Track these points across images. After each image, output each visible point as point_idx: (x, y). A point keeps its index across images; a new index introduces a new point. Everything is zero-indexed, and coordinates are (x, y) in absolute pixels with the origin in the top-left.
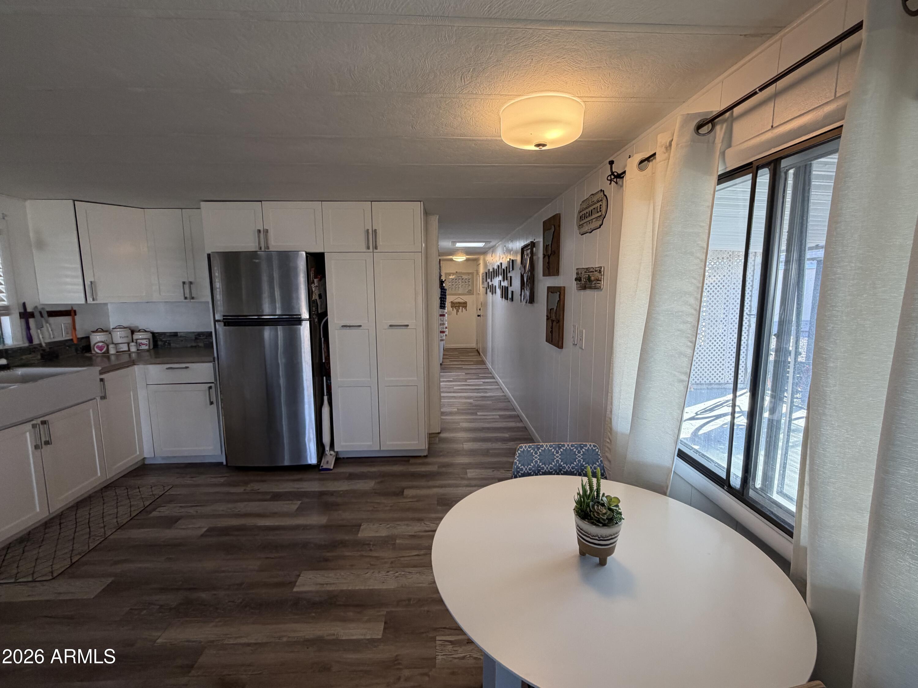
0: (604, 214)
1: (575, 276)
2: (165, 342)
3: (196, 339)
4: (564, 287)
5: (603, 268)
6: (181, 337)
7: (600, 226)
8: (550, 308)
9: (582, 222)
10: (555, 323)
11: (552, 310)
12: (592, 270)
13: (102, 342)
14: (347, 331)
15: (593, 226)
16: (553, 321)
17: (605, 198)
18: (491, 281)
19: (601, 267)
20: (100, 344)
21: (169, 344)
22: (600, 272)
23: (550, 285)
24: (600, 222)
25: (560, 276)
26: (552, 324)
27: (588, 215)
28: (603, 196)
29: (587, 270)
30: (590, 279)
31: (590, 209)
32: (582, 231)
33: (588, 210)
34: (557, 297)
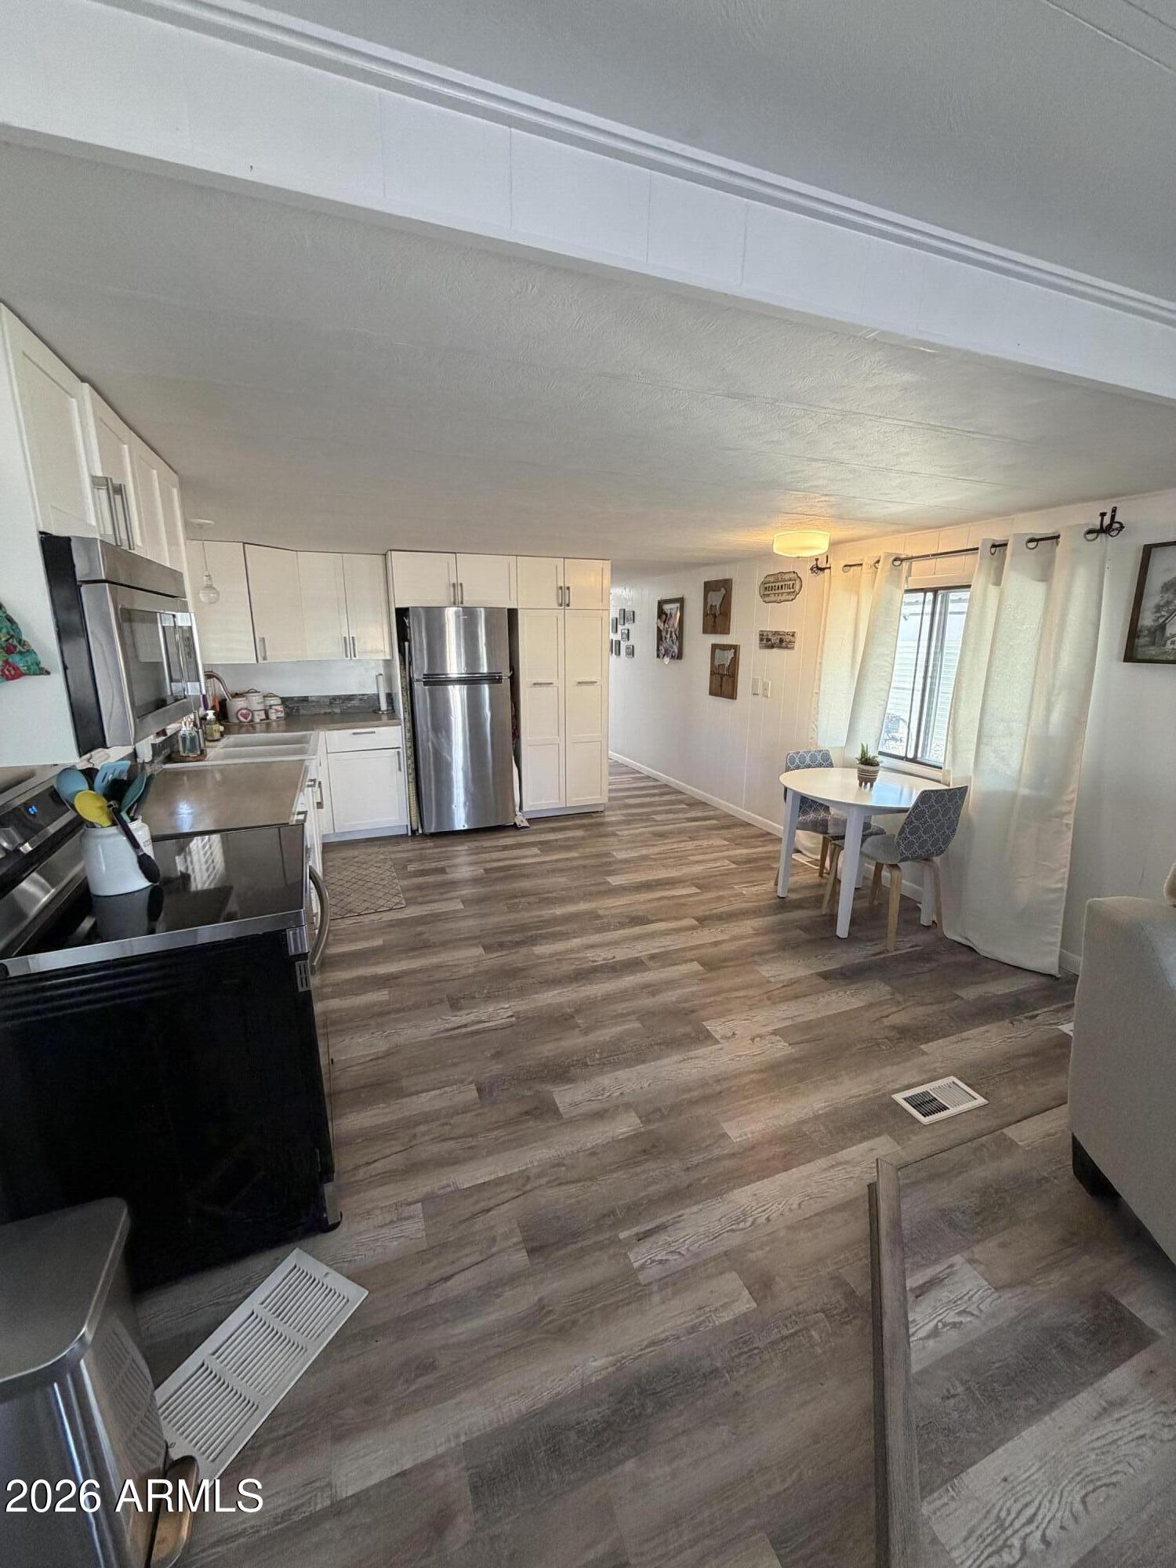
1: (758, 637)
2: (293, 708)
3: (331, 703)
5: (797, 633)
6: (312, 701)
7: (792, 600)
9: (767, 592)
12: (783, 634)
13: (246, 709)
14: (538, 688)
15: (783, 598)
17: (799, 580)
19: (795, 632)
20: (244, 711)
21: (298, 710)
22: (793, 636)
23: (714, 643)
24: (793, 597)
25: (731, 634)
27: (776, 588)
28: (797, 577)
29: (776, 633)
30: (781, 641)
31: (780, 584)
32: (767, 599)
33: (777, 585)
34: (730, 654)
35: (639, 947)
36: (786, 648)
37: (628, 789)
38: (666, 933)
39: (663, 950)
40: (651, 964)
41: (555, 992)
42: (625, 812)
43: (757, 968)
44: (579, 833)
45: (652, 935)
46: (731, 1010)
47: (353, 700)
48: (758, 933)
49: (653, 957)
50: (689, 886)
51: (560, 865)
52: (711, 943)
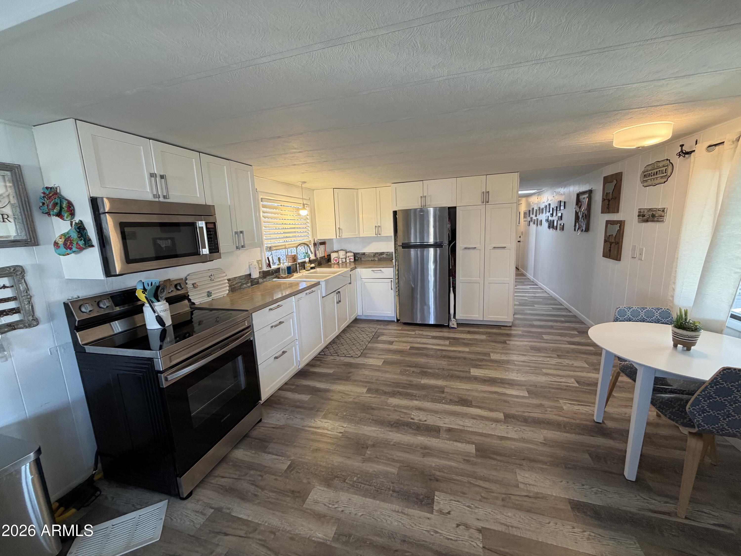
0: (669, 174)
1: (637, 214)
4: (625, 221)
5: (666, 209)
6: (367, 255)
7: (665, 182)
8: (608, 235)
10: (613, 245)
11: (610, 236)
12: (655, 210)
14: (467, 251)
15: (657, 182)
16: (611, 243)
17: (671, 165)
18: (536, 216)
19: (665, 208)
20: (336, 258)
22: (663, 211)
23: (608, 220)
24: (666, 180)
25: (619, 213)
26: (611, 245)
27: (653, 174)
28: (669, 163)
29: (650, 210)
30: (653, 216)
31: (655, 171)
32: (645, 184)
33: (653, 172)
34: (617, 227)
35: (447, 420)
36: (658, 221)
37: (543, 315)
38: (474, 417)
39: (461, 428)
40: (444, 435)
41: (374, 429)
42: (525, 329)
43: (518, 471)
44: (483, 337)
45: (464, 415)
46: (464, 493)
47: (383, 254)
48: (546, 443)
49: (449, 430)
50: (523, 390)
51: (452, 354)
52: (499, 436)
